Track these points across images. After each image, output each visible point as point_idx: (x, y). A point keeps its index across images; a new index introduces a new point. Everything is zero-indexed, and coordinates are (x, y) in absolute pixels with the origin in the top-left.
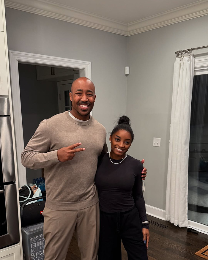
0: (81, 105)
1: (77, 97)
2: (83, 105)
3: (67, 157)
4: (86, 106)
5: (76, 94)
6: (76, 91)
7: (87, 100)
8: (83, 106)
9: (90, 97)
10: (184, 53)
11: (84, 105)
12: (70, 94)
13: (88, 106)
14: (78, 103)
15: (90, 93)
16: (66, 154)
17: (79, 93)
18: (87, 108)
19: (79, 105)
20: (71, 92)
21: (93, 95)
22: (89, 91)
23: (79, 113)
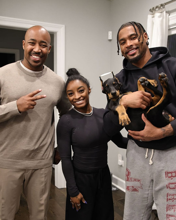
0: (33, 55)
1: (29, 47)
2: (35, 55)
3: (28, 104)
4: (39, 57)
5: (29, 43)
6: (29, 40)
7: (40, 51)
8: (35, 57)
9: (44, 48)
10: (157, 9)
11: (37, 56)
12: (23, 42)
13: (41, 57)
14: (30, 53)
15: (44, 44)
16: (26, 101)
17: (32, 43)
18: (38, 59)
19: (31, 55)
20: (24, 40)
21: (47, 47)
22: (43, 42)
23: (30, 63)
